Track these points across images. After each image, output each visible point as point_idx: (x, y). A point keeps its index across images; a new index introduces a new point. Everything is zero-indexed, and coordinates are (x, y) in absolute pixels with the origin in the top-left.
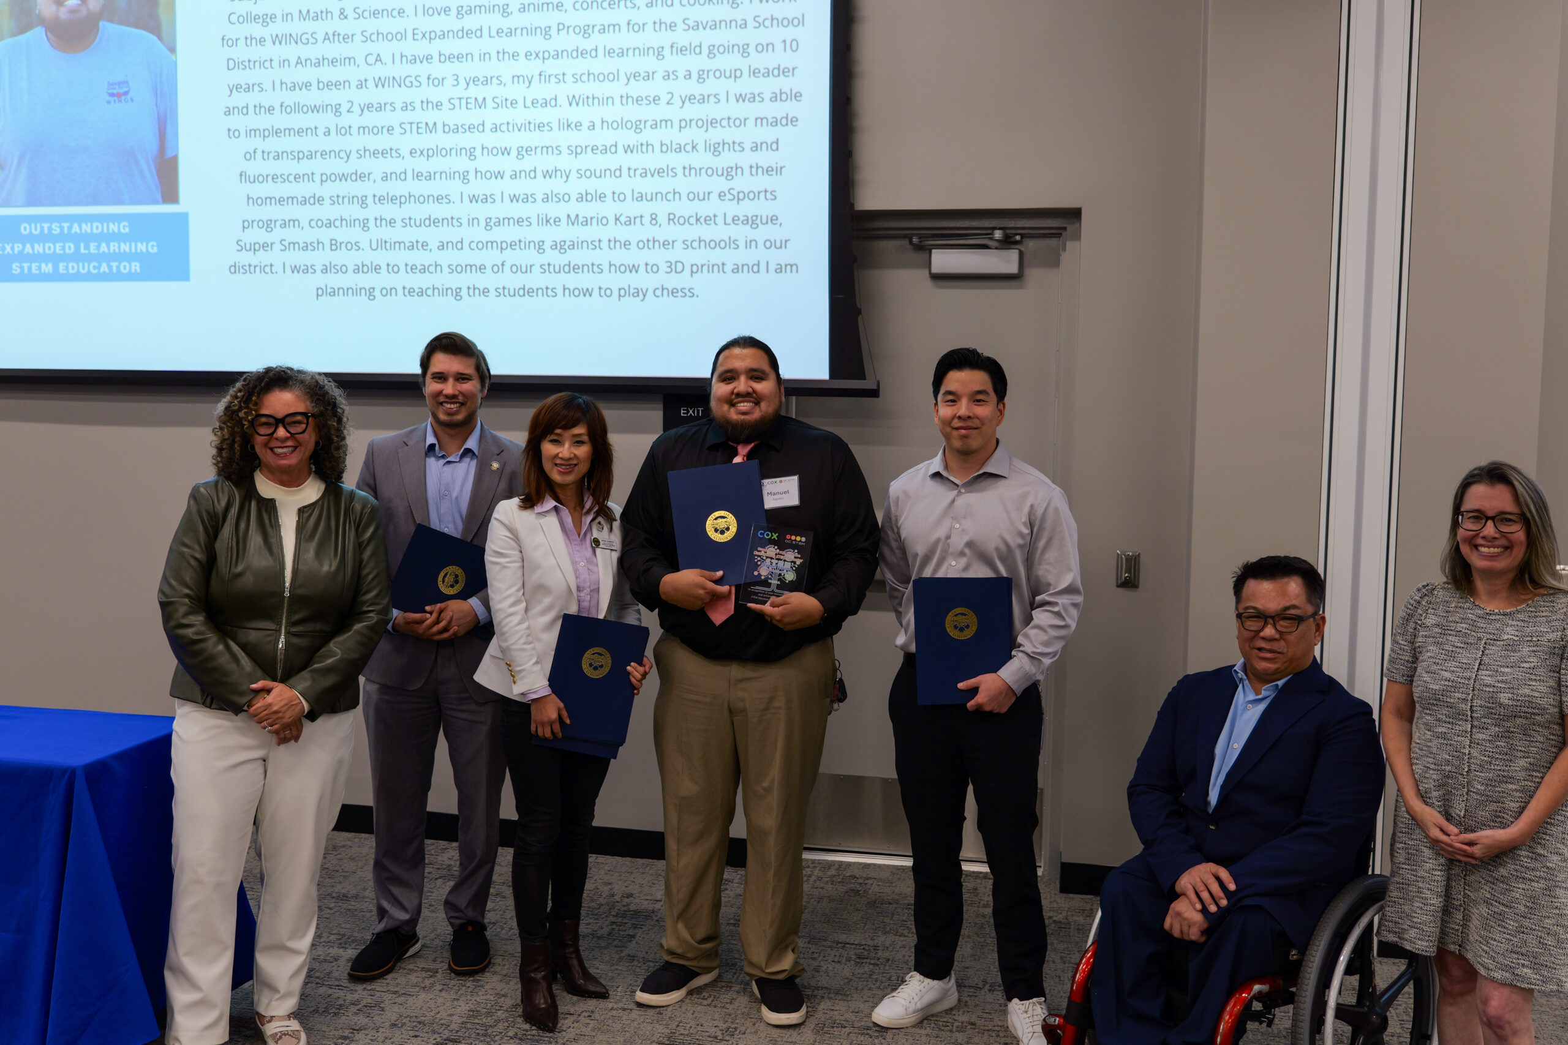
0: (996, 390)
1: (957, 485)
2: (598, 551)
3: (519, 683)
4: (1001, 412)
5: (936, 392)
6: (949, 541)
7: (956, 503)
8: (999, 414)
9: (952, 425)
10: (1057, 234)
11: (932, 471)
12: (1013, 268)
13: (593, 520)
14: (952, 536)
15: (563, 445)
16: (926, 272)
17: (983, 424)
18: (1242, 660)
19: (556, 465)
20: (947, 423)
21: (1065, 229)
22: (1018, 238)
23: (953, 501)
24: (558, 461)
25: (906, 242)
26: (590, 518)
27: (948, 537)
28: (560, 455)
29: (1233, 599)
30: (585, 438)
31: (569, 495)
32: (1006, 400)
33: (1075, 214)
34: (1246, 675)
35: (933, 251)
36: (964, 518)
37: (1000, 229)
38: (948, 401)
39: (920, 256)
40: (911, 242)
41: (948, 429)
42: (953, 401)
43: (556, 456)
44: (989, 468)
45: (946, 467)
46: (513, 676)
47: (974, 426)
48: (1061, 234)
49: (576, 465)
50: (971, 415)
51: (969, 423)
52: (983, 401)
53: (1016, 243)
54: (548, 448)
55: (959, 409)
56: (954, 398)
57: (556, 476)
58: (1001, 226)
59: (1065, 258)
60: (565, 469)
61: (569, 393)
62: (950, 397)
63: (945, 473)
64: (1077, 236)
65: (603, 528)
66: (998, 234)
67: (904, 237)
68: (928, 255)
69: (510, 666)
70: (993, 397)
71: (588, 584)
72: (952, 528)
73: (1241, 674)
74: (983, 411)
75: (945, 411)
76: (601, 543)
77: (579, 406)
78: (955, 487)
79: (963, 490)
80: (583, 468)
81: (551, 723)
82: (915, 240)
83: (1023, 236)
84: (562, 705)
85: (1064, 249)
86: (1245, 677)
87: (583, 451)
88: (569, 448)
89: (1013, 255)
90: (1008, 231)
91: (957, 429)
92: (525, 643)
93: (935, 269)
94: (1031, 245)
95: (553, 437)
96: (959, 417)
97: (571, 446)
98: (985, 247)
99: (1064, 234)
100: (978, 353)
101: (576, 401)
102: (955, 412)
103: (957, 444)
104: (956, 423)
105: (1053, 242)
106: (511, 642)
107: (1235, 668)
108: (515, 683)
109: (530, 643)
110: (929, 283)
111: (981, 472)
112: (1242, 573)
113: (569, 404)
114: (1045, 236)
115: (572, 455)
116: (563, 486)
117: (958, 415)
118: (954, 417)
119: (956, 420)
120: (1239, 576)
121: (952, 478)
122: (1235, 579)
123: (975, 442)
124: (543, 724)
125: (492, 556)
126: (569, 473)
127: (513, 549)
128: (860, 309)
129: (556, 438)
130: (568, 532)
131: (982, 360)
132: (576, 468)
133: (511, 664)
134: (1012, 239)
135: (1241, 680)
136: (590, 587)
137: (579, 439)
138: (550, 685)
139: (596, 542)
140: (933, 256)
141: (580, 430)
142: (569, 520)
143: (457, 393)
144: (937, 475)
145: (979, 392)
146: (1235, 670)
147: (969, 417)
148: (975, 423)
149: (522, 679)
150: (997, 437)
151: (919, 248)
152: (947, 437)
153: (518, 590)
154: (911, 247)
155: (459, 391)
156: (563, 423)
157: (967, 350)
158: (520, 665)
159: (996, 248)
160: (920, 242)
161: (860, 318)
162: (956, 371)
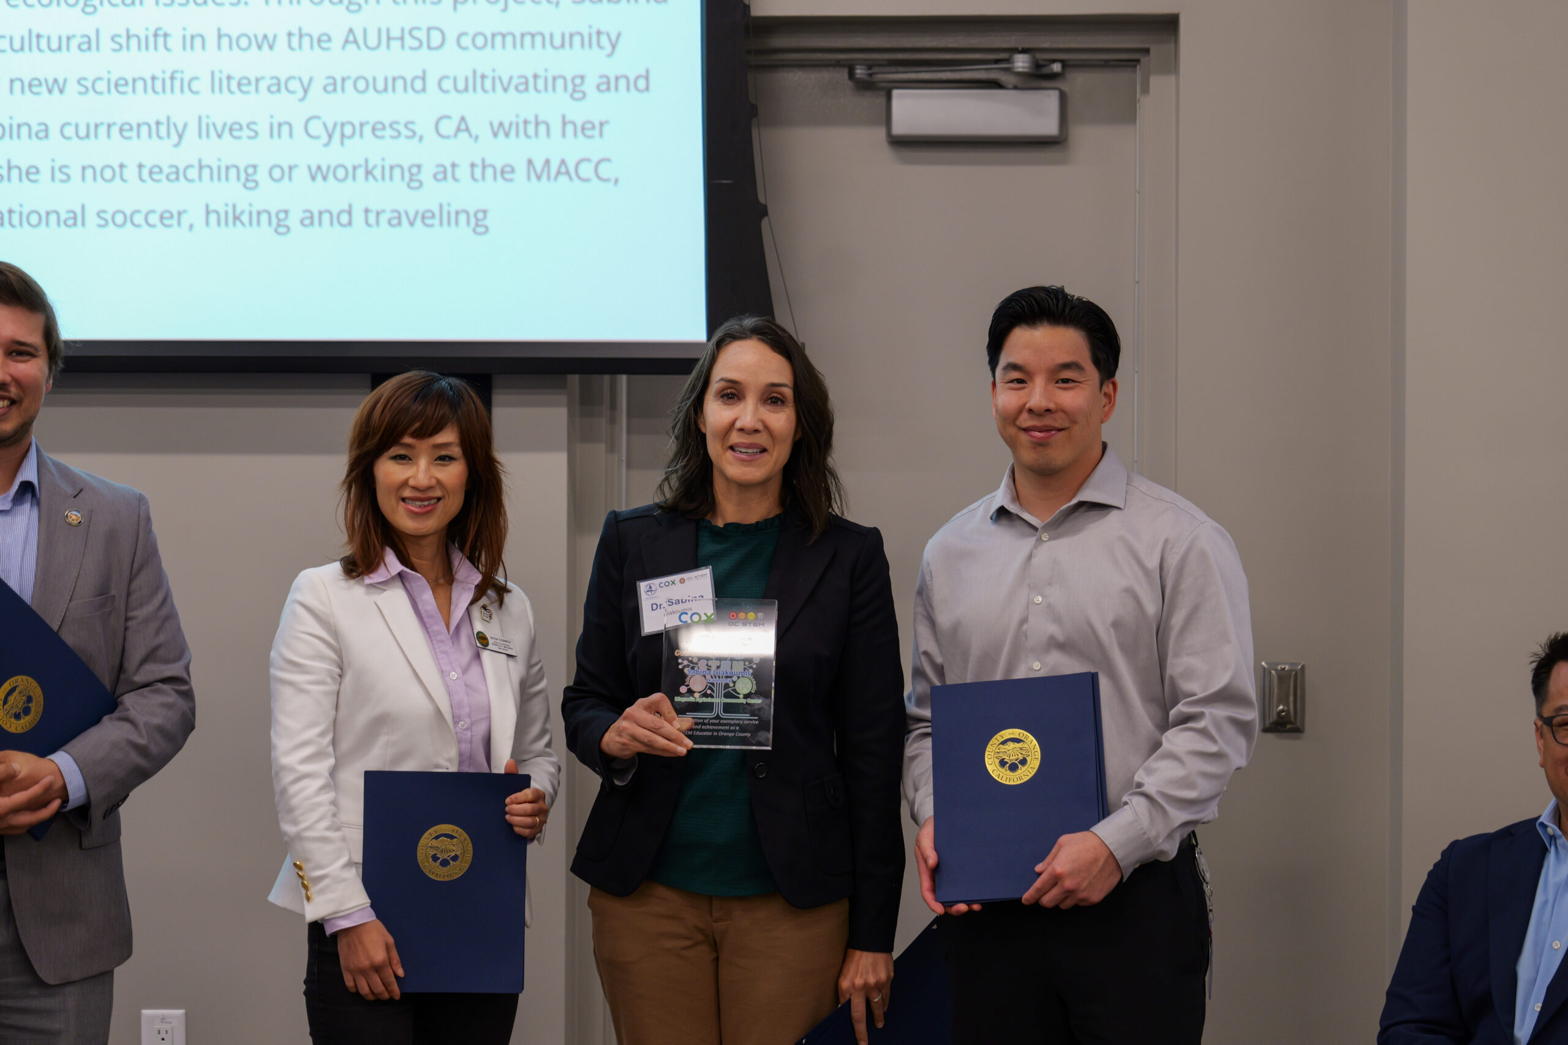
0: (1097, 362)
1: (1035, 529)
2: (486, 655)
3: (317, 899)
4: (1110, 398)
5: (993, 362)
6: (1025, 627)
7: (1035, 561)
8: (1104, 400)
9: (1018, 423)
10: (1129, 61)
11: (995, 506)
12: (1049, 126)
13: (472, 602)
14: (1031, 619)
15: (417, 464)
16: (881, 133)
17: (1074, 422)
18: (1552, 801)
19: (403, 500)
20: (1009, 420)
21: (1147, 51)
22: (1056, 67)
23: (1030, 557)
24: (407, 493)
25: (843, 75)
26: (468, 596)
27: (1024, 621)
28: (412, 482)
29: (1531, 699)
30: (456, 451)
31: (426, 554)
32: (1119, 376)
33: (1168, 25)
34: (1560, 827)
35: (896, 93)
36: (1049, 584)
37: (1024, 51)
38: (1012, 381)
39: (871, 102)
40: (851, 75)
41: (1012, 431)
42: (1020, 381)
43: (405, 484)
44: (1088, 495)
45: (1017, 497)
46: (306, 887)
47: (1057, 425)
48: (1138, 61)
49: (439, 499)
50: (1052, 406)
51: (1048, 421)
52: (1074, 381)
53: (1054, 76)
54: (388, 471)
55: (1030, 395)
56: (1021, 377)
57: (403, 520)
58: (1026, 46)
59: (1147, 106)
60: (420, 506)
61: (423, 373)
62: (1016, 375)
63: (1012, 508)
64: (1172, 66)
65: (490, 617)
66: (1021, 63)
67: (838, 64)
68: (884, 100)
69: (300, 868)
70: (1092, 374)
71: (467, 709)
72: (1029, 604)
73: (1552, 829)
74: (1070, 398)
75: (1008, 399)
76: (491, 641)
77: (441, 394)
78: (1032, 531)
79: (1045, 537)
80: (453, 505)
81: (378, 969)
82: (860, 72)
83: (1064, 63)
84: (391, 940)
85: (1146, 90)
86: (1559, 832)
87: (453, 474)
88: (428, 469)
89: (1048, 100)
90: (1041, 56)
91: (1026, 430)
92: (328, 829)
93: (900, 127)
94: (1079, 82)
95: (395, 450)
96: (1030, 411)
97: (430, 464)
98: (995, 85)
99: (1144, 59)
100: (1065, 296)
101: (436, 386)
102: (1024, 400)
103: (1029, 456)
104: (1025, 421)
105: (1120, 77)
106: (303, 826)
107: (1541, 820)
108: (308, 899)
109: (338, 829)
110: (887, 154)
111: (1074, 501)
112: (1547, 655)
113: (423, 392)
114: (1106, 65)
115: (434, 482)
116: (419, 538)
117: (1027, 406)
118: (1021, 410)
119: (1025, 415)
120: (1543, 659)
121: (1026, 516)
122: (1534, 665)
123: (1060, 453)
124: (363, 972)
125: (282, 669)
126: (426, 514)
127: (321, 657)
128: (765, 207)
129: (402, 452)
130: (426, 620)
131: (1072, 308)
132: (441, 503)
133: (304, 866)
134: (1045, 71)
135: (1553, 838)
136: (469, 716)
137: (443, 453)
138: (372, 906)
139: (482, 639)
140: (896, 103)
141: (448, 436)
142: (427, 597)
143: (8, 379)
144: (1002, 513)
145: (1067, 366)
146: (1542, 824)
147: (1048, 410)
148: (1058, 421)
149: (322, 892)
150: (1104, 439)
151: (866, 86)
152: (1012, 443)
153: (322, 734)
154: (850, 84)
155: (12, 376)
156: (417, 425)
157: (1046, 290)
158: (319, 867)
159: (1016, 88)
160: (870, 75)
161: (765, 223)
162: (1025, 327)
